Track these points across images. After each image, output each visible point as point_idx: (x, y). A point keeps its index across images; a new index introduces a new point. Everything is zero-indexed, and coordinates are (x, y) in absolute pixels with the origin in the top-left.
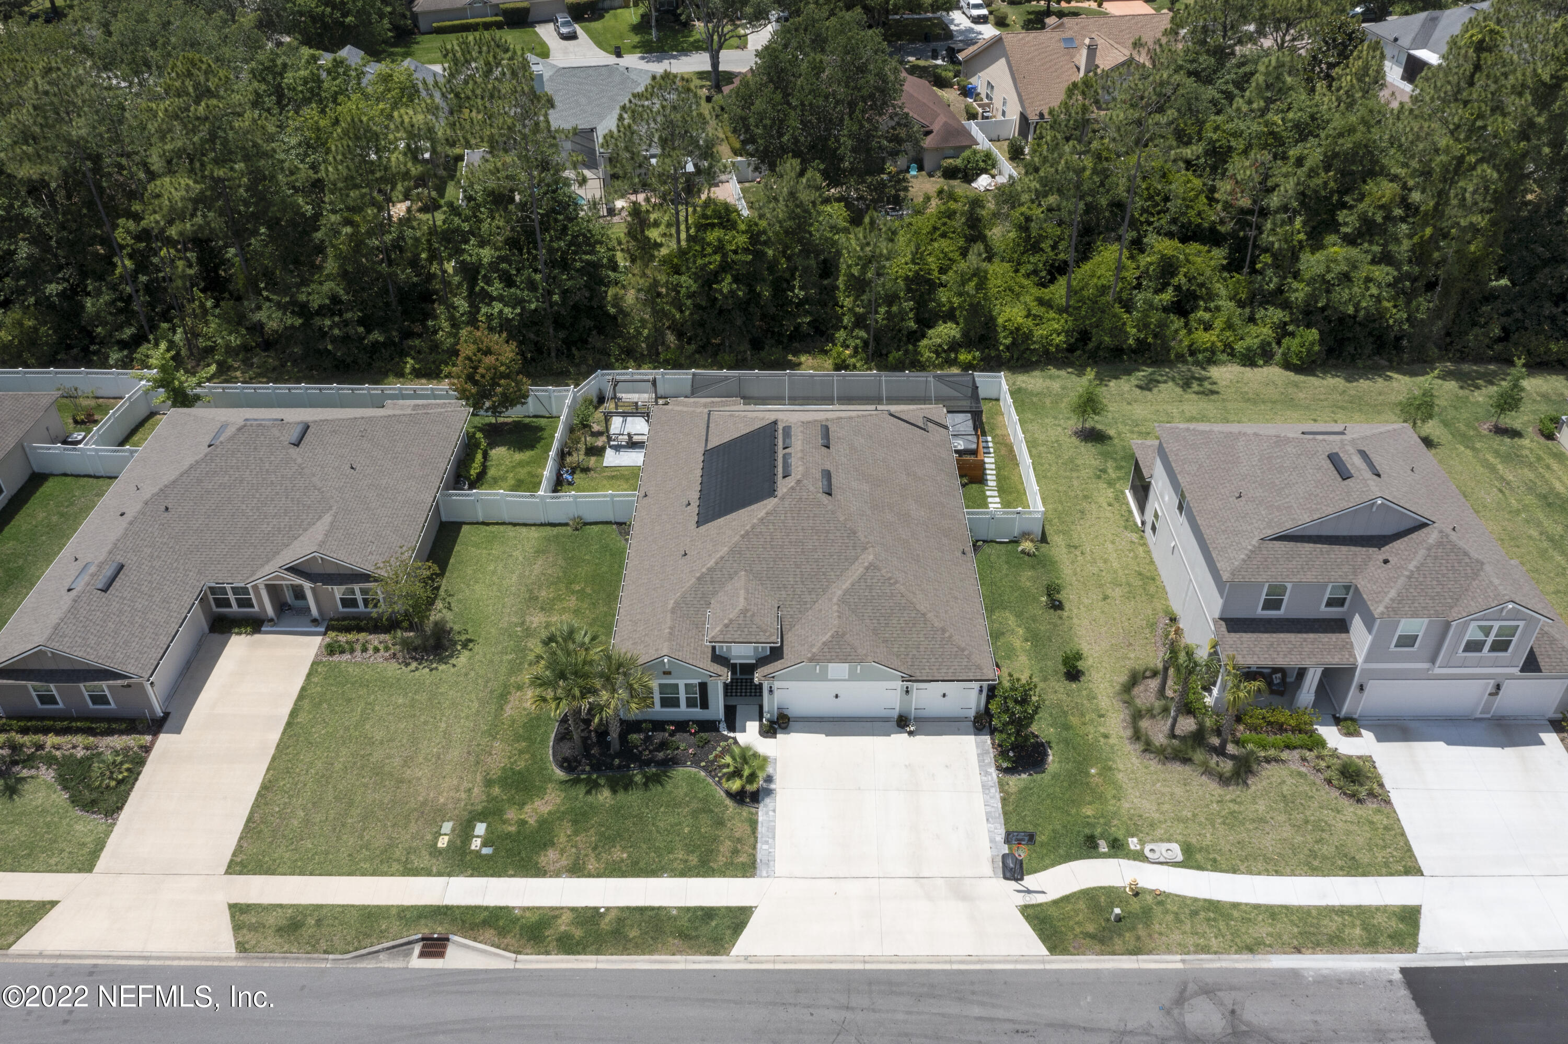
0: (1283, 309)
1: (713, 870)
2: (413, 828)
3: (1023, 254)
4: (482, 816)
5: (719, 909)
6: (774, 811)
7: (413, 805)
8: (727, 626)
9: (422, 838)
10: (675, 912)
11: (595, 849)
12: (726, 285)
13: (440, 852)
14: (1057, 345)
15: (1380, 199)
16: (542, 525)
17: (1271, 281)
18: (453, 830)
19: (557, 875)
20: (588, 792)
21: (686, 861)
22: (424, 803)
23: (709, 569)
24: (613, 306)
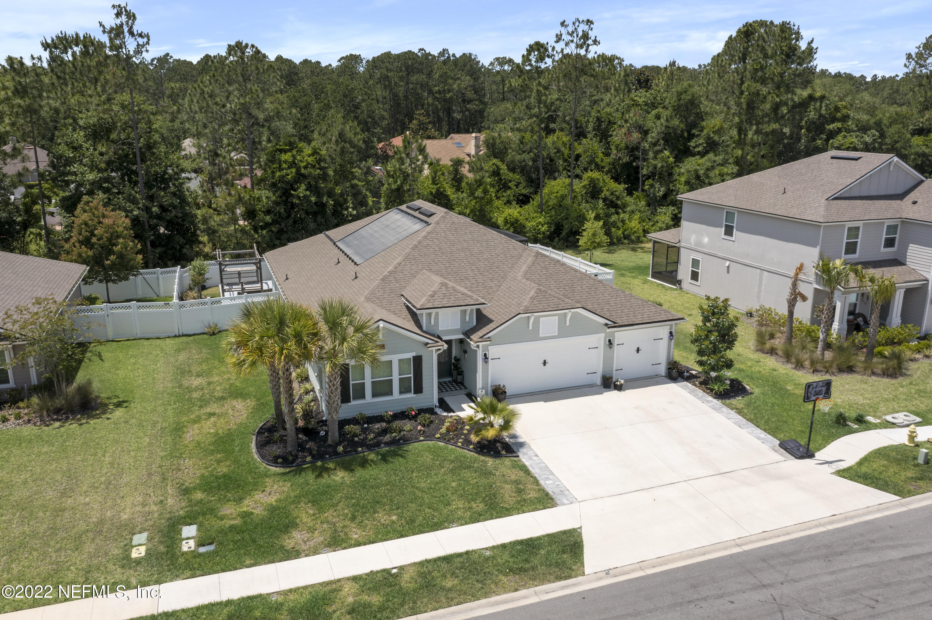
0: (673, 206)
1: (507, 509)
2: (89, 547)
3: (498, 191)
4: (189, 520)
5: (539, 538)
6: (537, 456)
7: (82, 526)
8: (432, 296)
9: (106, 554)
10: (488, 553)
11: (353, 518)
12: (302, 191)
13: (138, 562)
14: (544, 233)
15: (713, 128)
16: (176, 336)
17: (659, 190)
18: (150, 539)
19: (315, 551)
20: (319, 476)
21: (470, 508)
22: (101, 522)
23: (391, 272)
24: (203, 224)
